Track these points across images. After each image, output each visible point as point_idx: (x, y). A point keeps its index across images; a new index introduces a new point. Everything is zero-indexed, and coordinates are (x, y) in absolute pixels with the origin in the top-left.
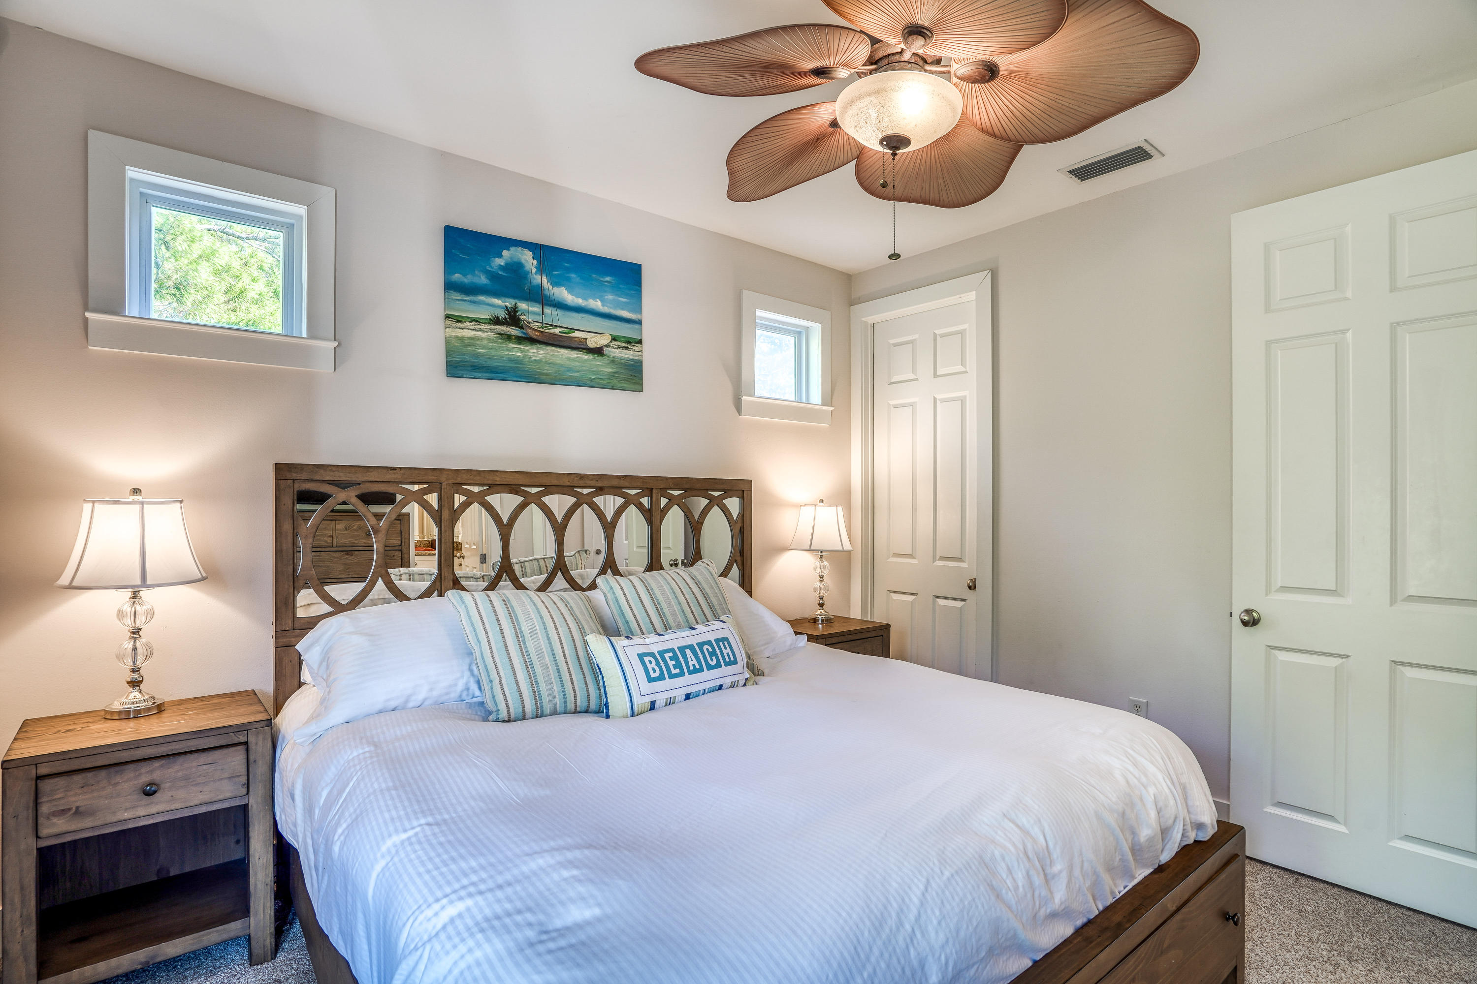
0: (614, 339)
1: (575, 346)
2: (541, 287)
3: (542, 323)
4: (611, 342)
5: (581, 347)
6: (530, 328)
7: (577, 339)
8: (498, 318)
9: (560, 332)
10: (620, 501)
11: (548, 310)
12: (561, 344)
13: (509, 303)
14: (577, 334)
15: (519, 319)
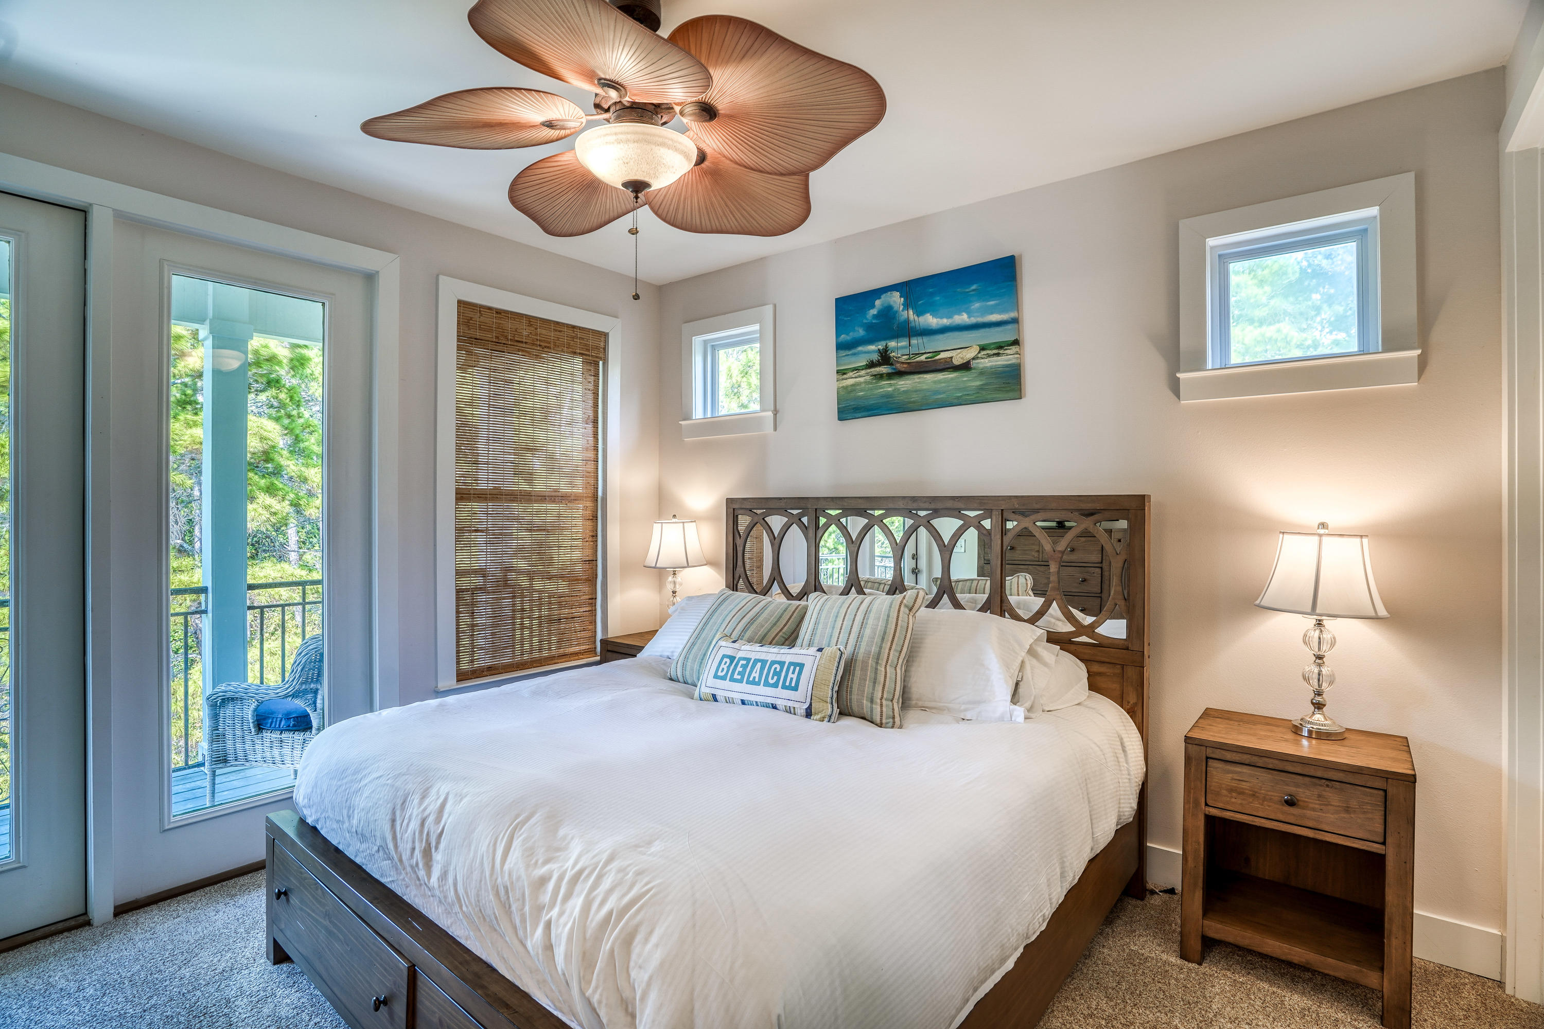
0: (983, 348)
1: (941, 368)
2: (908, 321)
3: (909, 355)
4: (979, 352)
5: (949, 367)
6: (898, 362)
7: (942, 361)
8: (872, 362)
9: (926, 358)
10: (959, 523)
11: (914, 341)
12: (927, 369)
13: (881, 346)
14: (943, 355)
15: (890, 357)
